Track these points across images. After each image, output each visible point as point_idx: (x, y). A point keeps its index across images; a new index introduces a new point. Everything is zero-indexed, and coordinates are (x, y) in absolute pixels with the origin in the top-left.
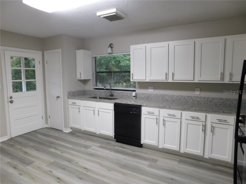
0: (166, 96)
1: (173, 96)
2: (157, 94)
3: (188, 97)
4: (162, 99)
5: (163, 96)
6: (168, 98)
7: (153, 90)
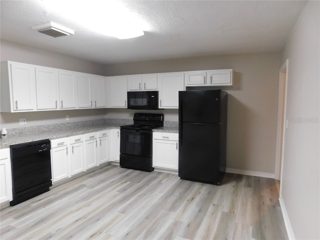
0: (42, 128)
1: (49, 126)
2: (32, 127)
3: (62, 124)
4: (39, 131)
5: (39, 127)
6: (44, 129)
7: (26, 123)
